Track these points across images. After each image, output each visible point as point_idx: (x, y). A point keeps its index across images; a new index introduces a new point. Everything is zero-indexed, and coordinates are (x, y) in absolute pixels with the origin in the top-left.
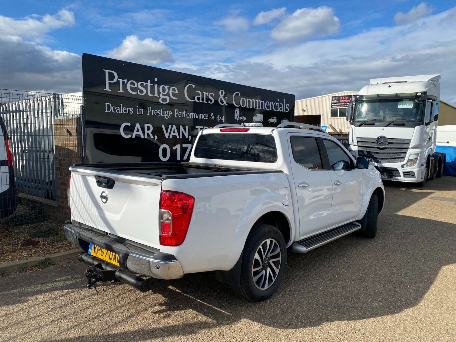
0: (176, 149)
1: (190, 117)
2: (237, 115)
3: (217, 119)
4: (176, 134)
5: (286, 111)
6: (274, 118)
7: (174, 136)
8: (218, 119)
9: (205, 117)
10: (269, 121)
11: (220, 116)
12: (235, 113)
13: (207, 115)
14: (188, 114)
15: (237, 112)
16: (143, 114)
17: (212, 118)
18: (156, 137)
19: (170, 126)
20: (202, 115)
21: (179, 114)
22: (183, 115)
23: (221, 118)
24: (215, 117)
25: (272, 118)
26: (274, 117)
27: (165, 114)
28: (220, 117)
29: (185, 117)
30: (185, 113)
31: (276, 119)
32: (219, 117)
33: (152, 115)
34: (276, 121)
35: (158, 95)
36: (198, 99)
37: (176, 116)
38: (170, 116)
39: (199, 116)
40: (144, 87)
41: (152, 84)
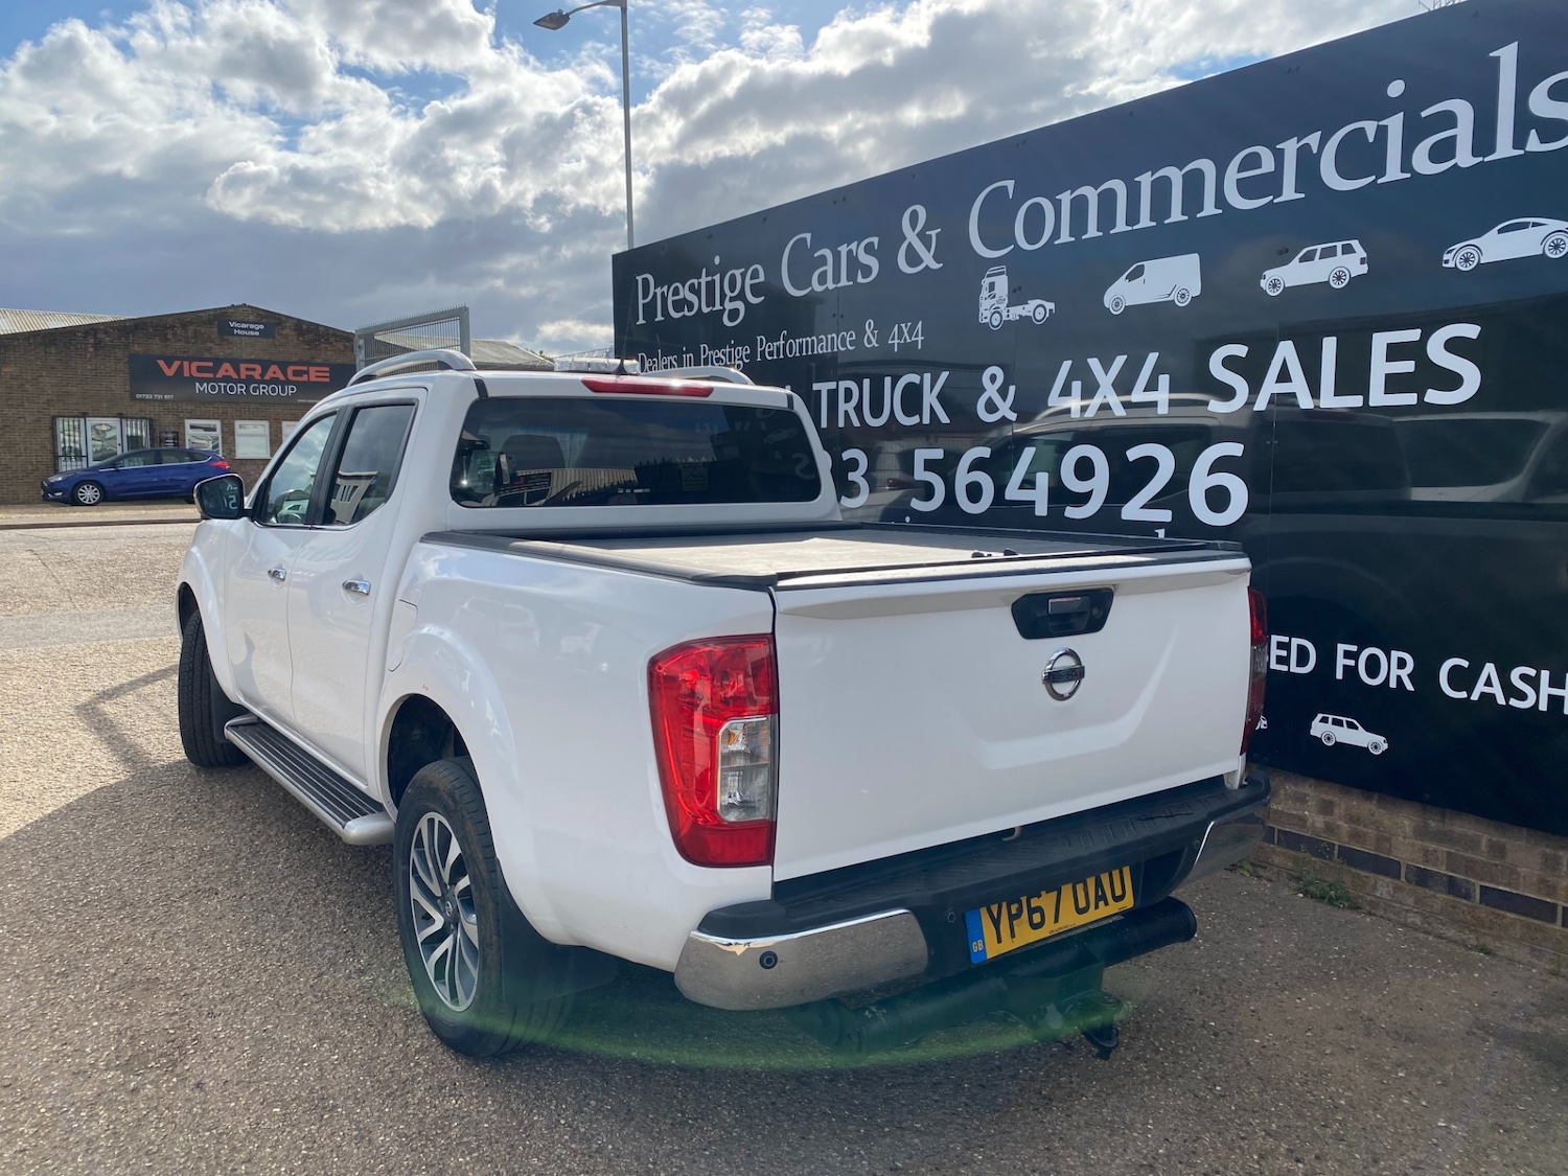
1: (798, 354)
2: (994, 301)
3: (889, 342)
5: (1534, 144)
6: (1329, 253)
8: (896, 341)
9: (844, 345)
10: (1264, 284)
11: (903, 325)
12: (985, 293)
13: (851, 336)
14: (791, 344)
15: (992, 286)
17: (869, 342)
20: (833, 338)
21: (767, 350)
22: (778, 349)
23: (906, 334)
24: (883, 337)
25: (1309, 257)
26: (1339, 245)
27: (735, 357)
28: (905, 331)
29: (781, 356)
30: (782, 342)
31: (1361, 253)
32: (900, 328)
33: (710, 364)
34: (1364, 269)
35: (722, 304)
36: (822, 279)
37: (759, 359)
38: (747, 361)
39: (824, 344)
40: (695, 290)
41: (710, 278)
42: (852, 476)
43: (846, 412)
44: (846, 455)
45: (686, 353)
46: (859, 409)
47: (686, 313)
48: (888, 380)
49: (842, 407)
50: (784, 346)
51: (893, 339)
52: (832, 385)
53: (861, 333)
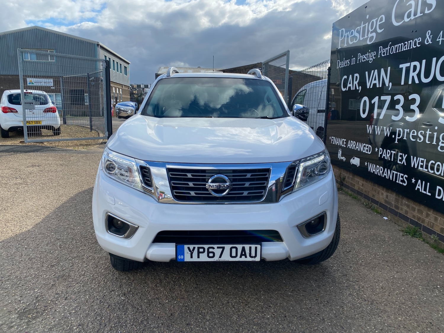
0: (374, 103)
1: (395, 52)
3: (438, 40)
4: (377, 82)
7: (375, 85)
8: (441, 39)
9: (415, 45)
13: (419, 40)
14: (392, 48)
16: (355, 63)
17: (428, 41)
18: (360, 87)
19: (373, 71)
20: (411, 42)
21: (382, 52)
22: (387, 51)
24: (435, 38)
27: (370, 57)
29: (388, 54)
30: (389, 48)
33: (361, 62)
35: (367, 35)
36: (409, 16)
37: (379, 57)
38: (374, 58)
39: (407, 46)
40: (358, 32)
41: (364, 25)
42: (412, 107)
43: (413, 77)
44: (411, 97)
45: (353, 58)
46: (419, 75)
47: (355, 42)
48: (434, 59)
49: (412, 74)
50: (390, 49)
51: (439, 38)
52: (408, 65)
53: (424, 37)
